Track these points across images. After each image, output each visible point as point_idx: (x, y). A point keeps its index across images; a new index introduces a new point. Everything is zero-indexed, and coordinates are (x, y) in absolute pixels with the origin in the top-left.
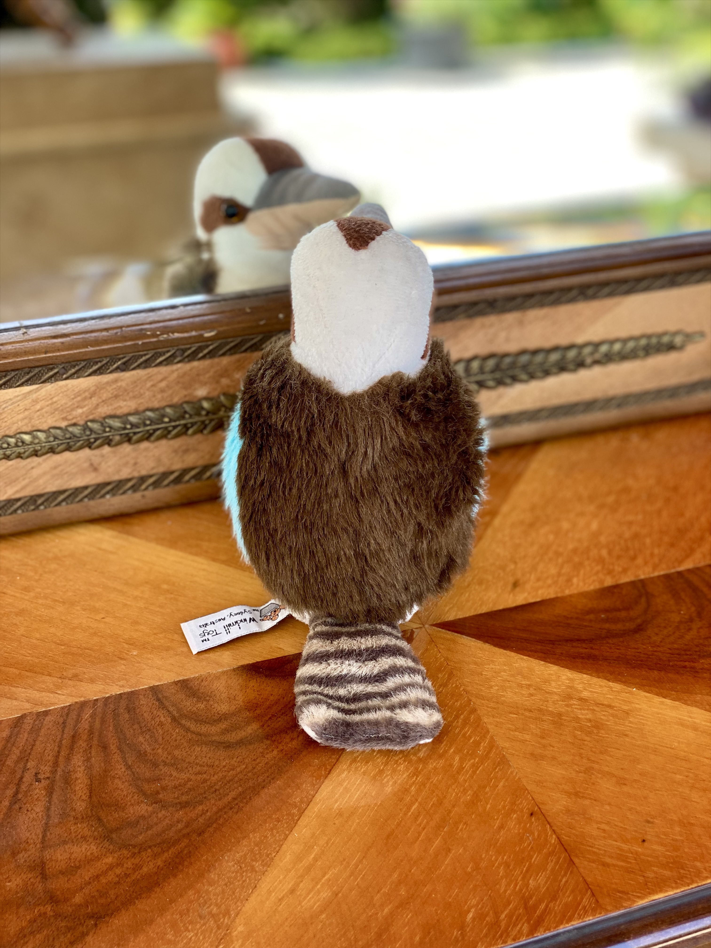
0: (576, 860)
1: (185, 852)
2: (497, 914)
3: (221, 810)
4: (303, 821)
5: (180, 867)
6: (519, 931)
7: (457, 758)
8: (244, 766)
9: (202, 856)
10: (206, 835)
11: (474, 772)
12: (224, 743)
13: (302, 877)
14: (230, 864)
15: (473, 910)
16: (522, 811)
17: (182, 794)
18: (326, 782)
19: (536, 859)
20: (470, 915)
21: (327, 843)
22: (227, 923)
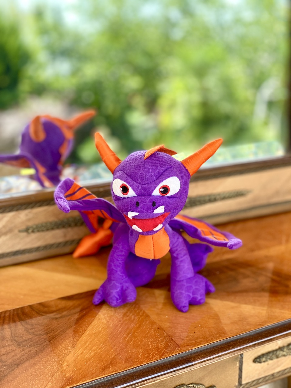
0: (173, 339)
2: (149, 354)
3: (56, 335)
4: (83, 336)
5: (44, 350)
6: (156, 358)
7: (133, 316)
10: (52, 341)
11: (139, 320)
12: (55, 318)
13: (85, 350)
14: (60, 348)
15: (141, 354)
16: (155, 328)
17: (43, 332)
18: (90, 325)
19: (160, 339)
20: (140, 355)
21: (92, 341)
22: (61, 363)
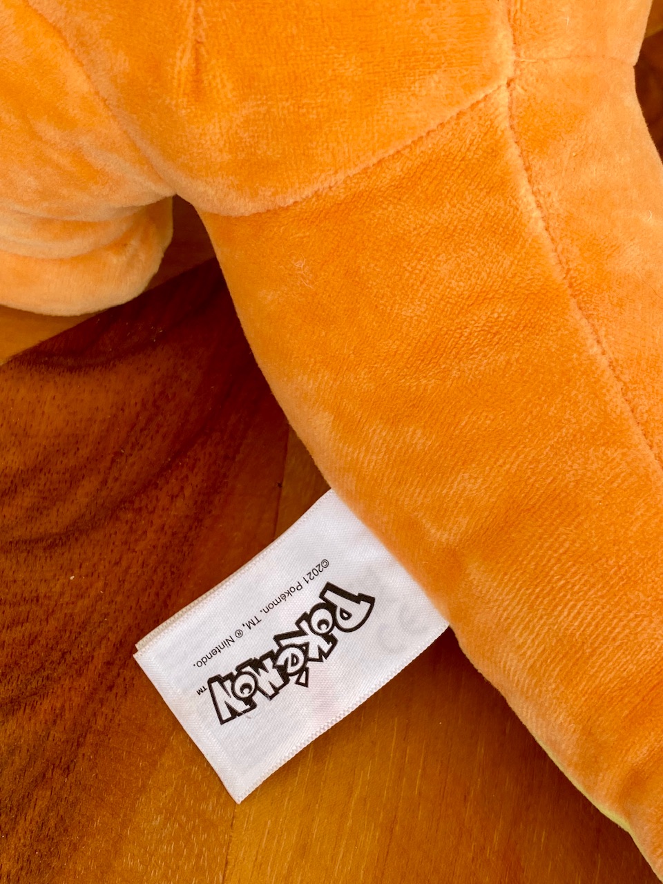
1: (52, 823)
8: (100, 584)
9: (91, 819)
10: (82, 766)
12: (41, 539)
14: (155, 823)
